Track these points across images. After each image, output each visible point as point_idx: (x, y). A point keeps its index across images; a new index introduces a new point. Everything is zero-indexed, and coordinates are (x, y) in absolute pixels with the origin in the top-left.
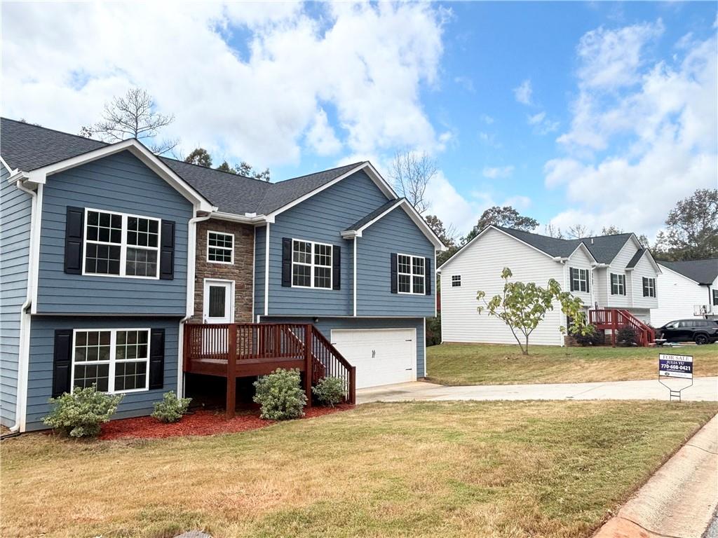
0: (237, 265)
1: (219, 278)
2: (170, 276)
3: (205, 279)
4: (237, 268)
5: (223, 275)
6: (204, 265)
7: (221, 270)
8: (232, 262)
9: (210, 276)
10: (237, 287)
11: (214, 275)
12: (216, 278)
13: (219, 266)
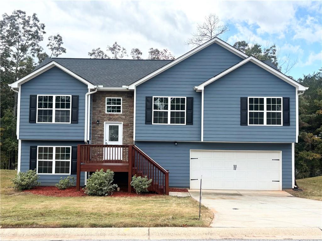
0: (124, 114)
1: (113, 121)
2: (76, 122)
3: (105, 122)
4: (124, 115)
5: (115, 120)
6: (104, 115)
7: (114, 117)
8: (121, 113)
9: (108, 120)
10: (124, 125)
11: (110, 119)
12: (111, 121)
13: (113, 115)
